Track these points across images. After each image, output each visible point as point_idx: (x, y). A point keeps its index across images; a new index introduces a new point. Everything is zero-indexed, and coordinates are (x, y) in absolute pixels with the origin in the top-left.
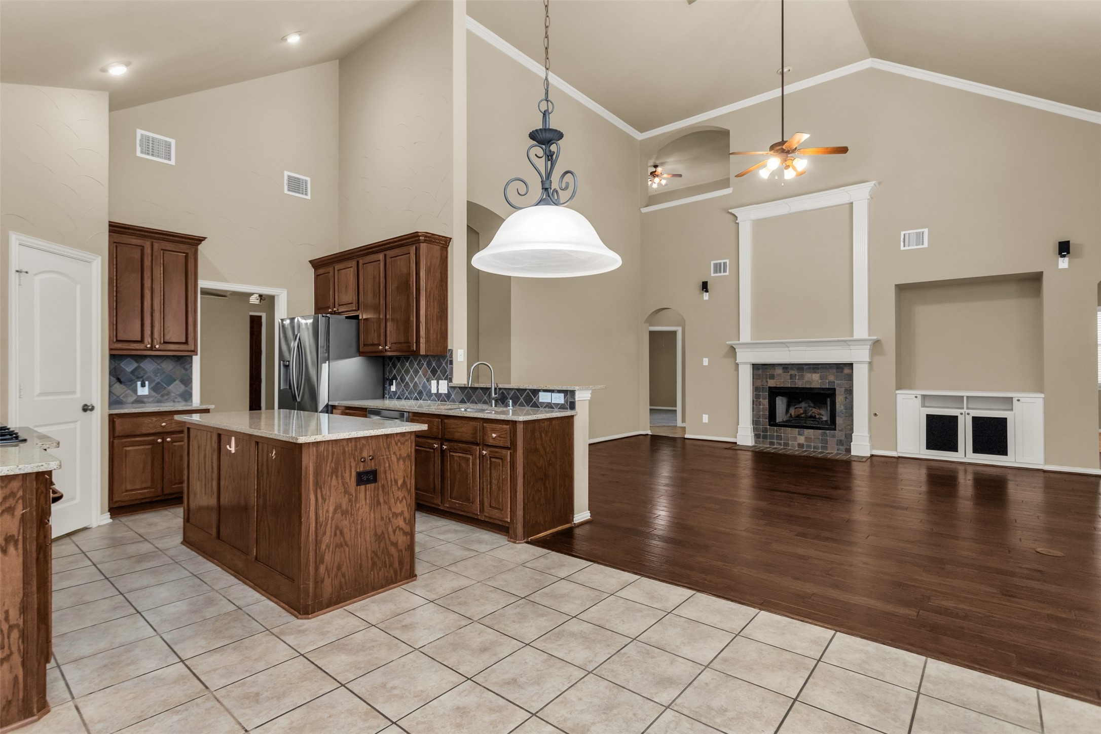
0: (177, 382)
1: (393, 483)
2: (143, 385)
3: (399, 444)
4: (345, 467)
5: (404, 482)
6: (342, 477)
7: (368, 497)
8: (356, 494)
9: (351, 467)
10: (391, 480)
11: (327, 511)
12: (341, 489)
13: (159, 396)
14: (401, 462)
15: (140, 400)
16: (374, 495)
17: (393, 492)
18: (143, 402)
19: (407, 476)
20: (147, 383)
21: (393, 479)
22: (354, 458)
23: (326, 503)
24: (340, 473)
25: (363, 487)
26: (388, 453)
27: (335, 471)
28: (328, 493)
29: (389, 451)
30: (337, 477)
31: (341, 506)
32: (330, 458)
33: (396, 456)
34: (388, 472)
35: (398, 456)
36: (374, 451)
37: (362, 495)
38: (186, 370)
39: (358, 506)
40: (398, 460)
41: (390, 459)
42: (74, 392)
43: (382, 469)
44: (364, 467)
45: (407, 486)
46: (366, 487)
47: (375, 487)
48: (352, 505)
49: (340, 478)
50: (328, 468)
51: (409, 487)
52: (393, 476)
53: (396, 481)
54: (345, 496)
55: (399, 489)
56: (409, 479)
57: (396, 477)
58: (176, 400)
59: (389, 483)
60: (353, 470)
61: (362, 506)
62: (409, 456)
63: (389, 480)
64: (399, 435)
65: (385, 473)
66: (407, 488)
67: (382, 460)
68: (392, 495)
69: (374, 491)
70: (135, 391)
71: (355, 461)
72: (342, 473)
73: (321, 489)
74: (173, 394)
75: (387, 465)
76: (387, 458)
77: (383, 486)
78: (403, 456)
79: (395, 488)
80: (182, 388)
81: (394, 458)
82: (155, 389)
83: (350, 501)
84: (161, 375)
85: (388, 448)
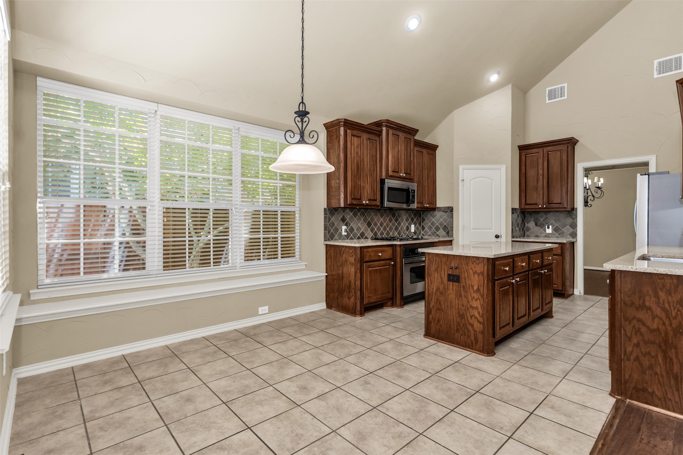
0: (568, 226)
1: (470, 287)
2: (548, 228)
3: (475, 263)
4: (441, 269)
5: (478, 290)
6: (440, 274)
7: (454, 289)
8: (447, 286)
9: (445, 270)
10: (469, 284)
11: (433, 289)
12: (440, 280)
13: (557, 234)
14: (476, 276)
15: (548, 236)
16: (458, 290)
17: (470, 293)
18: (549, 237)
19: (481, 286)
20: (550, 227)
21: (470, 284)
22: (447, 266)
23: (433, 284)
24: (439, 271)
25: (451, 283)
26: (467, 268)
27: (437, 270)
28: (433, 280)
29: (468, 267)
30: (438, 273)
31: (439, 289)
32: (434, 262)
33: (473, 271)
34: (467, 279)
35: (474, 271)
36: (458, 264)
37: (451, 287)
38: (574, 219)
39: (448, 292)
40: (474, 274)
41: (468, 272)
42: (491, 229)
43: (463, 276)
44: (452, 272)
45: (480, 292)
46: (453, 283)
47: (458, 286)
48: (445, 290)
49: (439, 274)
50: (433, 267)
51: (482, 293)
52: (470, 283)
53: (473, 287)
54: (441, 285)
55: (474, 292)
56: (482, 288)
57: (472, 284)
58: (567, 237)
59: (468, 286)
60: (446, 272)
61: (451, 293)
62: (482, 274)
63: (468, 284)
64: (474, 258)
65: (465, 279)
66: (481, 294)
67: (463, 271)
68: (470, 294)
69: (458, 287)
70: (545, 231)
71: (447, 267)
72: (440, 272)
73: (430, 276)
74: (565, 234)
75: (466, 275)
76: (467, 270)
77: (464, 287)
78: (477, 272)
79: (471, 290)
80: (571, 230)
81: (471, 271)
82: (556, 230)
83: (444, 288)
84: (558, 222)
85: (467, 264)
